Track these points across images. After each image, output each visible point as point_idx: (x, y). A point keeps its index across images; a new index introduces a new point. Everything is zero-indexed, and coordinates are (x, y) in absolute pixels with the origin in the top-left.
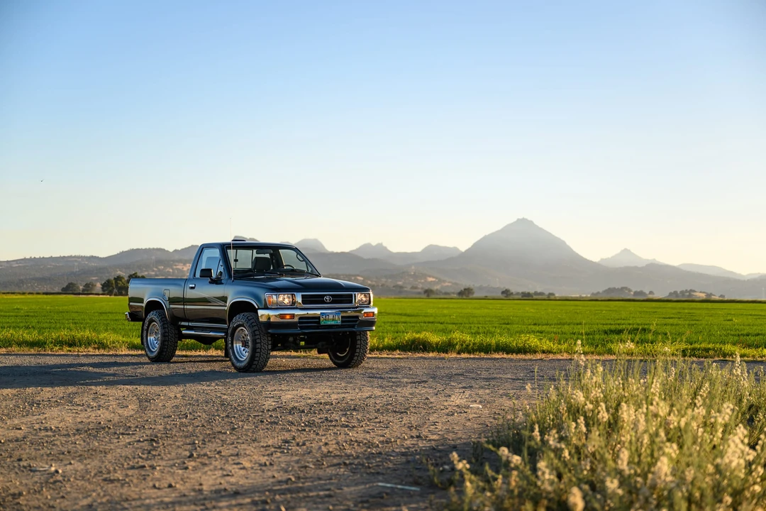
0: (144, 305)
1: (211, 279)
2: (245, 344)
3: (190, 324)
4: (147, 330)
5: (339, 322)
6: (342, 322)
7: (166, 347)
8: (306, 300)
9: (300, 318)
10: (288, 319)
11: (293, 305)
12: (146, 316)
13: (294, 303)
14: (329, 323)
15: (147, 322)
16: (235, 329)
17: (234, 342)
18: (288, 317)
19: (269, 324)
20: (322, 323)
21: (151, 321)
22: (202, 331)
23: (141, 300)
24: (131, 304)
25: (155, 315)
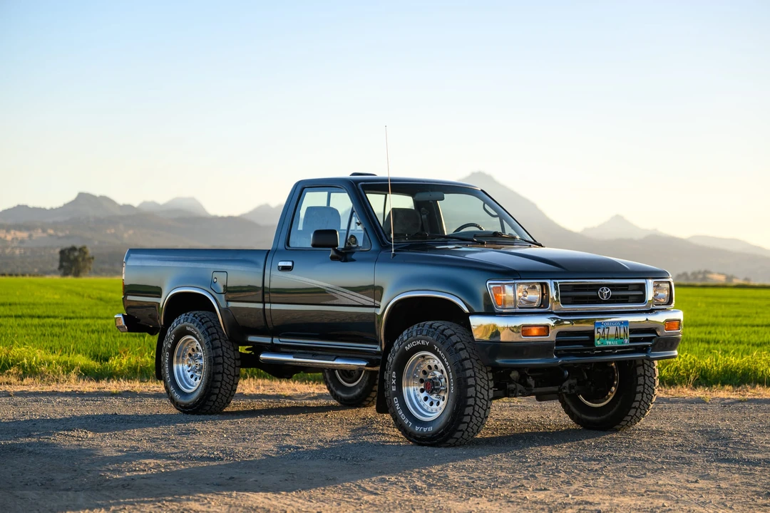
0: (162, 301)
1: (337, 251)
2: (431, 387)
3: (276, 341)
4: (172, 351)
5: (627, 342)
6: (632, 340)
7: (219, 384)
8: (569, 295)
9: (560, 334)
10: (535, 337)
11: (543, 307)
12: (168, 321)
13: (545, 301)
14: (609, 343)
15: (170, 333)
16: (405, 356)
17: (404, 382)
18: (535, 331)
19: (494, 346)
20: (598, 343)
21: (182, 333)
22: (314, 356)
23: (157, 292)
24: (129, 298)
25: (193, 321)
